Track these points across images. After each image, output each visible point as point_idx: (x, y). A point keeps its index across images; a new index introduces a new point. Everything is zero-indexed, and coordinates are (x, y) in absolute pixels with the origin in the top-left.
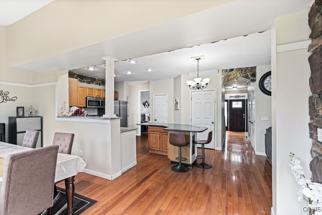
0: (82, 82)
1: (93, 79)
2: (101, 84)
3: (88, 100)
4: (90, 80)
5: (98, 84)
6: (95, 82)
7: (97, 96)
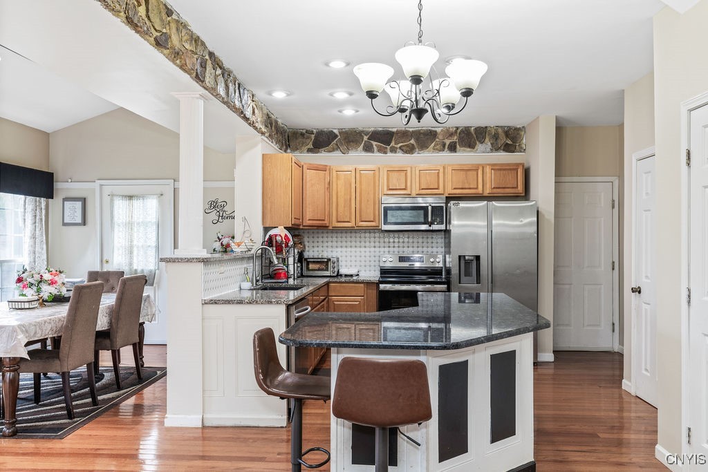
0: (385, 153)
1: (422, 136)
2: (458, 146)
3: (383, 205)
4: (412, 141)
5: (447, 147)
6: (433, 145)
7: (423, 189)
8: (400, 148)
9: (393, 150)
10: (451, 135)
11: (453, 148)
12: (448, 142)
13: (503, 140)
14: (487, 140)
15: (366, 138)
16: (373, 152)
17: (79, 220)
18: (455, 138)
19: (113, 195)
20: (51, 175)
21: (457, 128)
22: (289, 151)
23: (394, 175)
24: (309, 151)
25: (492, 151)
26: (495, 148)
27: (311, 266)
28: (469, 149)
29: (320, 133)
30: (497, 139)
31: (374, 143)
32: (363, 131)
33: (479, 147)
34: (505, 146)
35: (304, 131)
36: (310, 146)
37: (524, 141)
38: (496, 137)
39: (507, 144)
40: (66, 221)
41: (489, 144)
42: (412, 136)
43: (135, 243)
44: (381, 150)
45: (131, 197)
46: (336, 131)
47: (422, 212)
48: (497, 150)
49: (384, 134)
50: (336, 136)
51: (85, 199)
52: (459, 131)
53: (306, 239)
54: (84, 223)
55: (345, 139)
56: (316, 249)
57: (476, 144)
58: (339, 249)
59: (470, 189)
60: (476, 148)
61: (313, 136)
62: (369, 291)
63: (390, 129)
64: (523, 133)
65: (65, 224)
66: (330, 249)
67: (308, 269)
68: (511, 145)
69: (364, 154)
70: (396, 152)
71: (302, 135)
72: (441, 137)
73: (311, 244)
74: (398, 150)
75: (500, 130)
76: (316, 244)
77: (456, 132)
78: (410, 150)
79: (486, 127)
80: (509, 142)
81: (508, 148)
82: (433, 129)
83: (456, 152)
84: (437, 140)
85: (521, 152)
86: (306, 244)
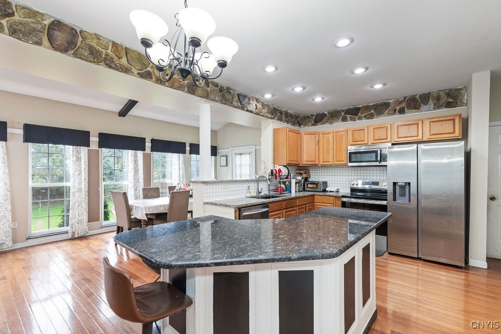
0: (355, 121)
1: (378, 107)
2: (406, 109)
3: (348, 152)
4: (372, 111)
5: (397, 111)
6: (387, 111)
7: (376, 140)
8: (364, 116)
9: (360, 118)
10: (401, 103)
11: (402, 111)
12: (398, 108)
13: (444, 99)
14: (430, 102)
15: (343, 114)
16: (347, 121)
17: (225, 164)
18: (403, 105)
19: (236, 154)
20: (216, 147)
21: (405, 98)
22: (302, 126)
23: (357, 133)
24: (313, 125)
25: (434, 109)
26: (438, 106)
27: (309, 186)
28: (415, 110)
29: (318, 115)
30: (438, 100)
31: (348, 116)
32: (341, 110)
33: (424, 107)
34: (447, 104)
35: (309, 115)
36: (313, 122)
37: (466, 97)
38: (438, 98)
39: (449, 102)
40: (222, 165)
41: (432, 104)
42: (372, 108)
43: (242, 173)
44: (352, 119)
45: (241, 154)
46: (326, 113)
47: (374, 154)
48: (439, 107)
49: (354, 110)
50: (326, 115)
51: (227, 156)
52: (406, 100)
53: (311, 172)
54: (227, 165)
55: (331, 116)
56: (316, 177)
57: (421, 106)
58: (328, 177)
59: (411, 137)
60: (421, 108)
61: (314, 117)
62: (337, 201)
63: (358, 106)
64: (464, 92)
65: (221, 166)
66: (323, 177)
67: (307, 187)
68: (453, 102)
69: (342, 123)
70: (361, 119)
71: (308, 117)
72: (392, 105)
73: (314, 174)
74: (363, 118)
75: (441, 93)
76: (316, 174)
77: (404, 100)
78: (371, 116)
79: (430, 93)
80: (451, 100)
81: (449, 105)
82: (387, 101)
83: (404, 113)
84: (390, 108)
85: (463, 106)
86: (311, 174)
